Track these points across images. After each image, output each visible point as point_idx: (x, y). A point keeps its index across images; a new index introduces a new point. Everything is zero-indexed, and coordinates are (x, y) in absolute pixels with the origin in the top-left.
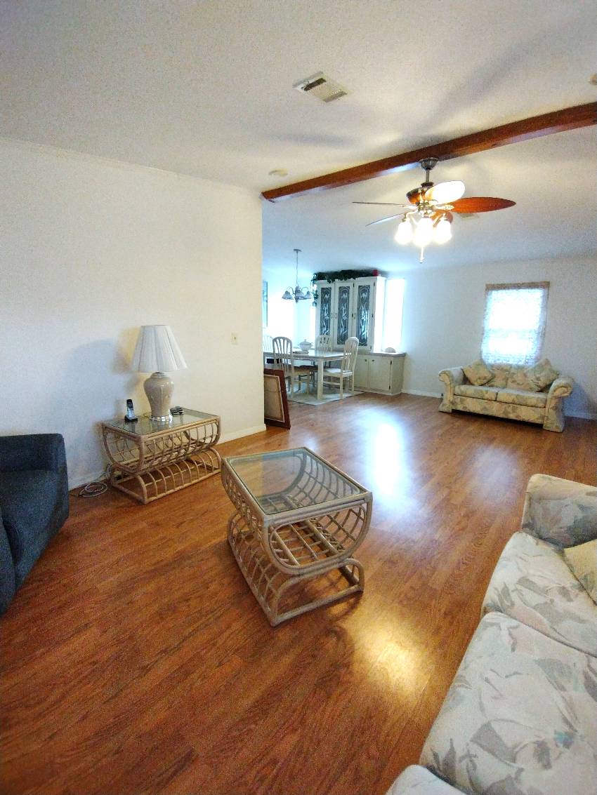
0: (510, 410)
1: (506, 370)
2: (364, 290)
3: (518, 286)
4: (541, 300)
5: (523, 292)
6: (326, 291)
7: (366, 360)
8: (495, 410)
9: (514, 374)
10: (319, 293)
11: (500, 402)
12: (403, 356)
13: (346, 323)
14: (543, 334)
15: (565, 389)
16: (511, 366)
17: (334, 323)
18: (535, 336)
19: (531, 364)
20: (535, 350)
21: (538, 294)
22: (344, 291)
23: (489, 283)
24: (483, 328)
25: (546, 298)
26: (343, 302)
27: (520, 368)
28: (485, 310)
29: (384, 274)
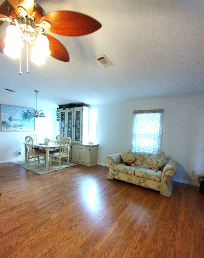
0: (142, 181)
1: (142, 156)
2: (78, 113)
3: (148, 112)
4: (160, 119)
5: (151, 115)
6: (63, 114)
7: (79, 148)
8: (134, 181)
9: (146, 158)
10: (60, 115)
11: (137, 176)
12: (97, 146)
13: (71, 128)
14: (161, 137)
15: (171, 172)
16: (145, 154)
17: (66, 129)
18: (157, 138)
19: (156, 152)
20: (158, 145)
21: (158, 115)
22: (70, 114)
23: (134, 110)
24: (133, 133)
25: (162, 118)
26: (70, 119)
27: (150, 155)
28: (133, 124)
29: (87, 106)
